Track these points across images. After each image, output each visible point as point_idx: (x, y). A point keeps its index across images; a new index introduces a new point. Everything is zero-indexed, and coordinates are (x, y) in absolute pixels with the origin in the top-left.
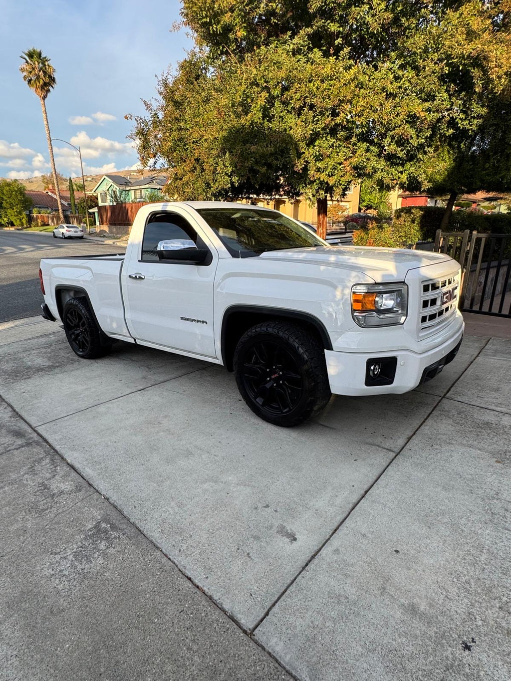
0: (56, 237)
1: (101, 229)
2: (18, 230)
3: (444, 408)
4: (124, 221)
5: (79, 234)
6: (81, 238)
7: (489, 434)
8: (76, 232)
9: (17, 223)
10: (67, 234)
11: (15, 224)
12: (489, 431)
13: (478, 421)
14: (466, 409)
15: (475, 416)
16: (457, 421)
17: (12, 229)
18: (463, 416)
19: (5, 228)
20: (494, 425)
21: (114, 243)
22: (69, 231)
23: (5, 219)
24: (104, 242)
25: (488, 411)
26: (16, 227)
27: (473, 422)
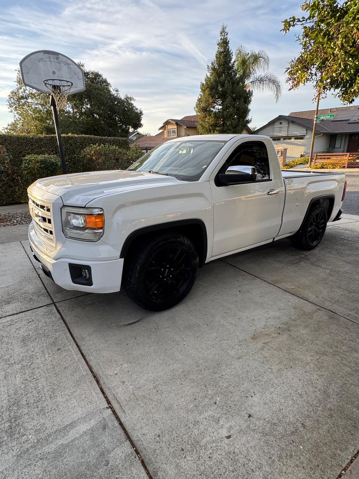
3: (43, 296)
7: (3, 297)
12: (4, 299)
13: (15, 301)
14: (30, 304)
15: (20, 303)
16: (27, 294)
18: (27, 299)
20: (3, 304)
25: (15, 312)
27: (18, 299)
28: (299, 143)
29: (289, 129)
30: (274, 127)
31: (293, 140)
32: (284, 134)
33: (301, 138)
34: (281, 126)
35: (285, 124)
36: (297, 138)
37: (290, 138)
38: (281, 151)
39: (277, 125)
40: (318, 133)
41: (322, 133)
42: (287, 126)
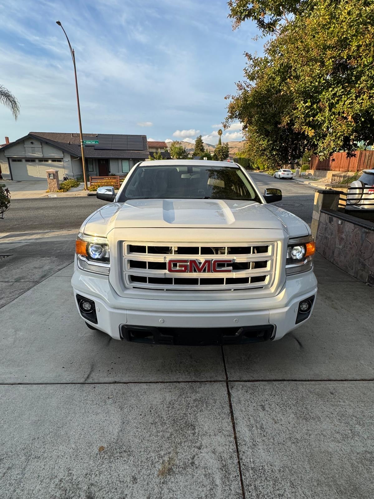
0: (276, 178)
1: (309, 172)
2: (261, 172)
4: (325, 167)
5: (290, 176)
6: (291, 179)
8: (288, 174)
9: (261, 168)
10: (282, 176)
11: (260, 168)
17: (258, 171)
19: (255, 171)
21: (309, 183)
22: (283, 174)
23: (256, 165)
24: (303, 182)
26: (260, 170)
28: (60, 165)
29: (44, 151)
30: (25, 146)
31: (50, 162)
32: (39, 155)
33: (59, 160)
34: (32, 146)
35: (37, 145)
36: (54, 160)
37: (46, 160)
38: (53, 174)
39: (28, 144)
40: (76, 156)
41: (79, 156)
42: (41, 146)
